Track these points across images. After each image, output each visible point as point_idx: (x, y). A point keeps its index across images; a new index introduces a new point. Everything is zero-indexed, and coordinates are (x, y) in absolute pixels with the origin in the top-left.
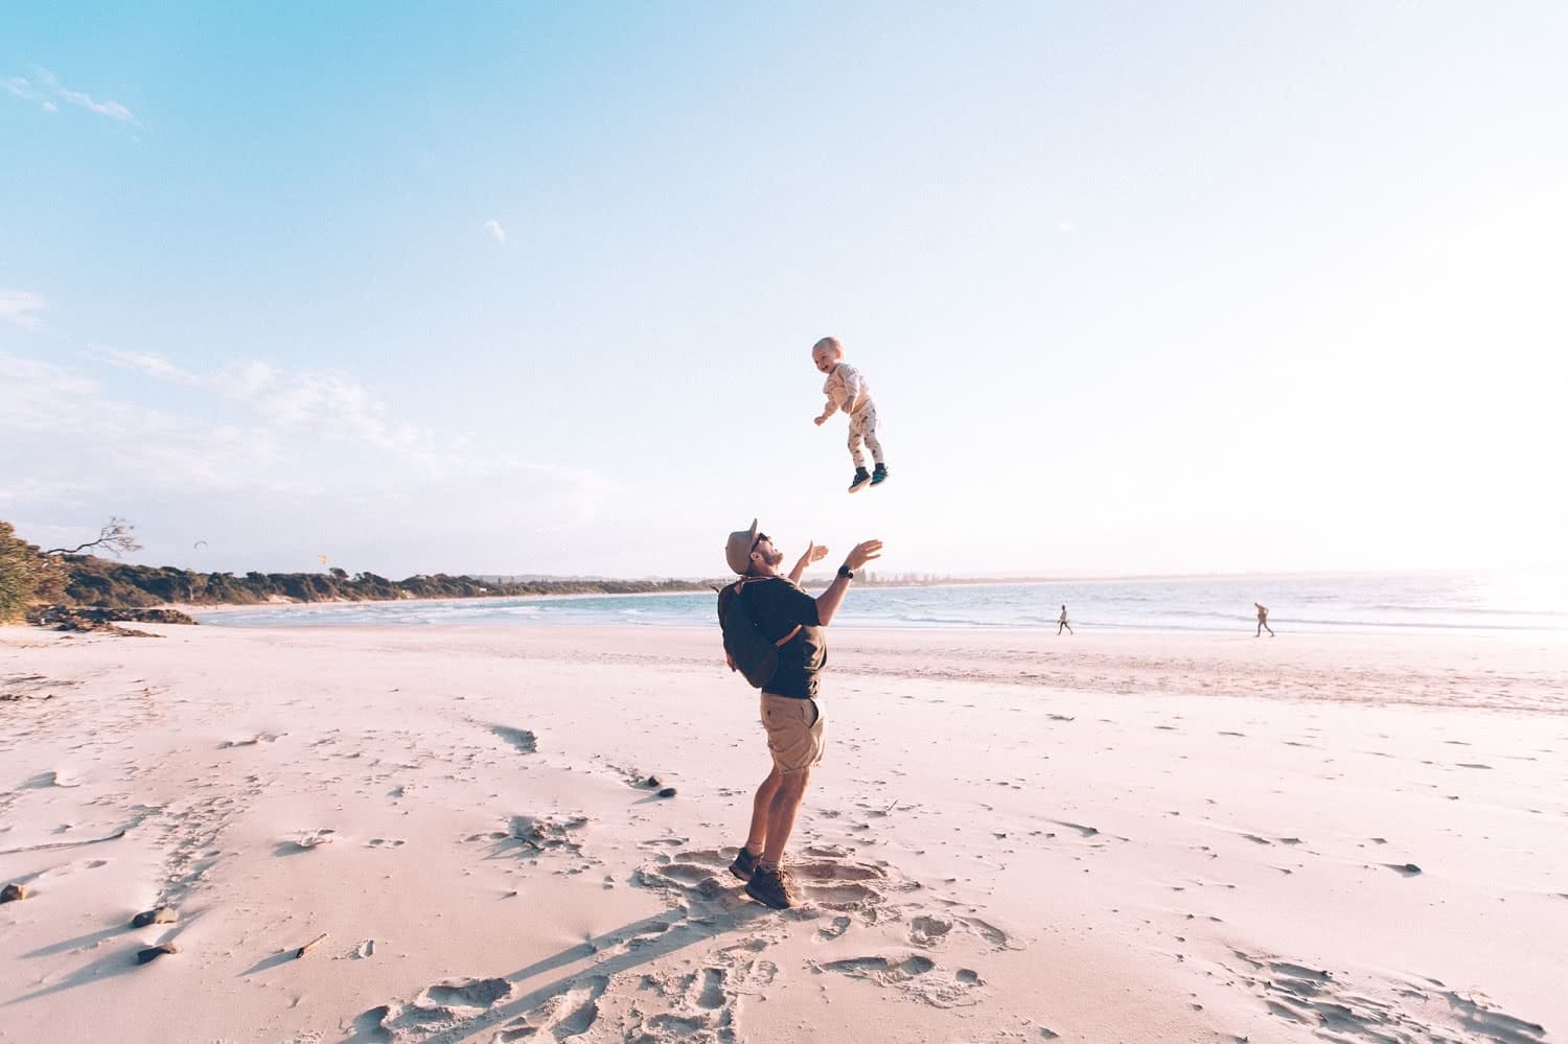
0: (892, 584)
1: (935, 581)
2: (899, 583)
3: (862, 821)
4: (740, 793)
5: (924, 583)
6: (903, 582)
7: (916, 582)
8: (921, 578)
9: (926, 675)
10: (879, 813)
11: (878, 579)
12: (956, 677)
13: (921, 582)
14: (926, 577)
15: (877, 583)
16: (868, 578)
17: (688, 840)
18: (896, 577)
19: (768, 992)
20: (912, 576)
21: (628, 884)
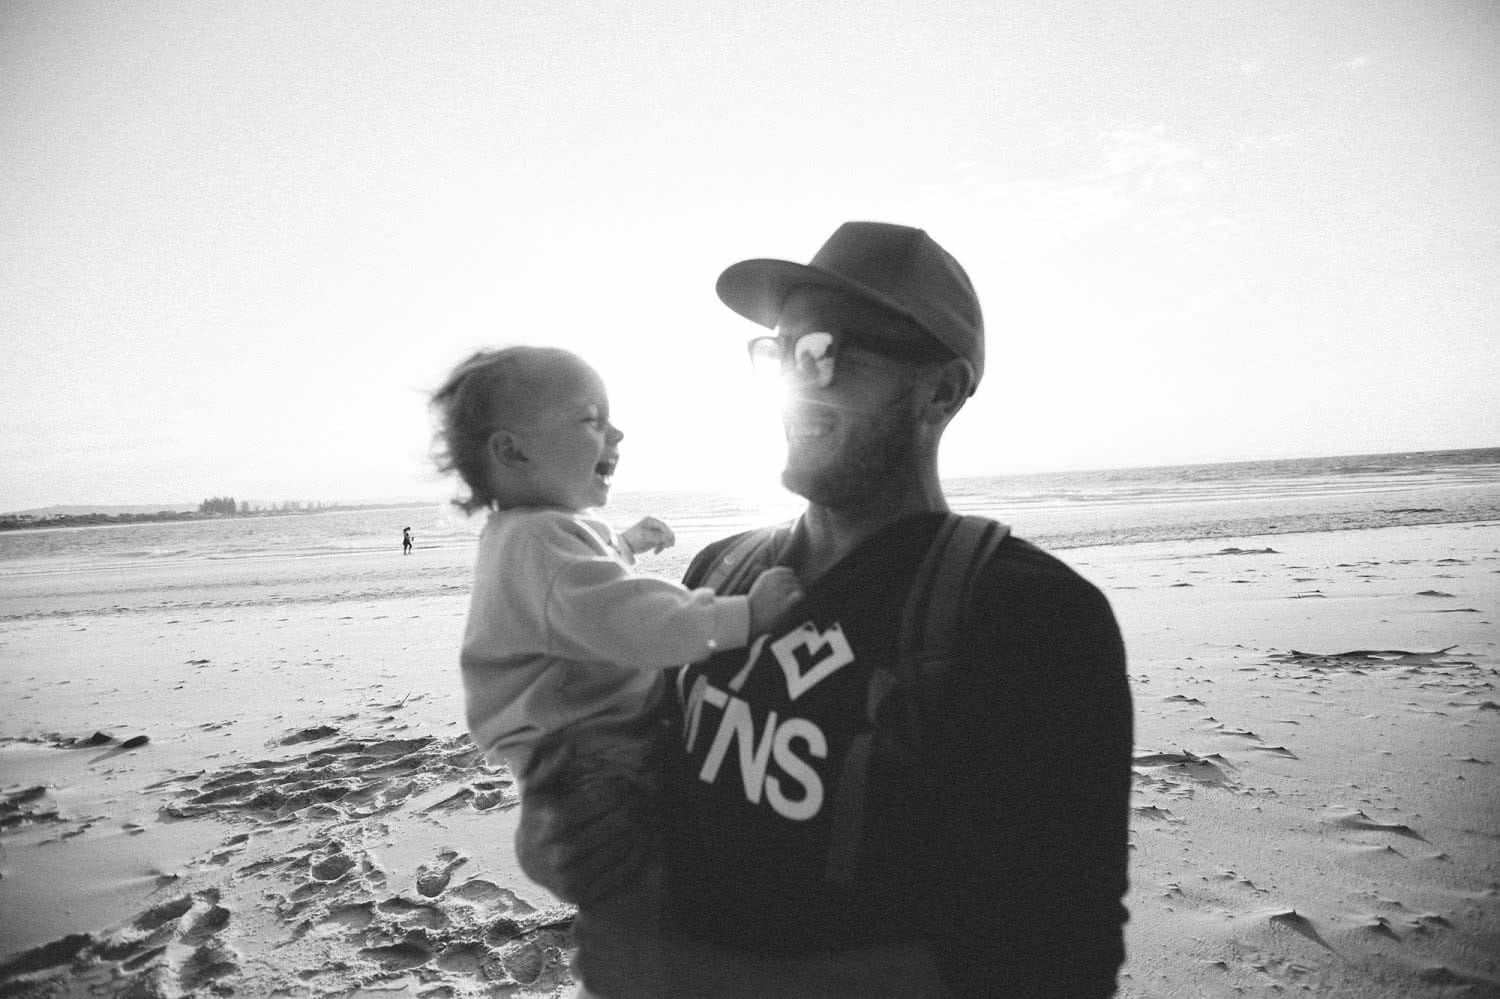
0: (270, 514)
1: (320, 509)
2: (279, 513)
3: (383, 715)
4: (230, 724)
5: (308, 511)
6: (282, 511)
7: (300, 510)
8: (304, 506)
9: (349, 598)
10: (396, 707)
11: (252, 509)
12: (383, 596)
13: (304, 510)
14: (310, 505)
15: (250, 513)
16: (239, 508)
17: (204, 771)
18: (274, 506)
19: (389, 840)
20: (293, 504)
21: (161, 824)
